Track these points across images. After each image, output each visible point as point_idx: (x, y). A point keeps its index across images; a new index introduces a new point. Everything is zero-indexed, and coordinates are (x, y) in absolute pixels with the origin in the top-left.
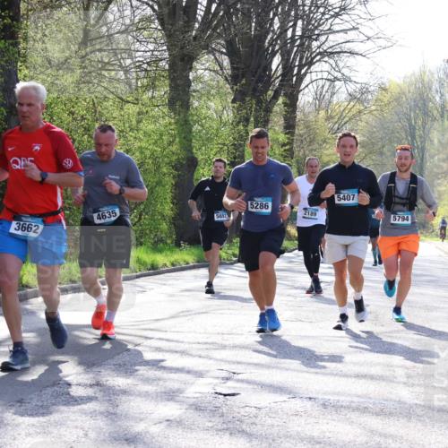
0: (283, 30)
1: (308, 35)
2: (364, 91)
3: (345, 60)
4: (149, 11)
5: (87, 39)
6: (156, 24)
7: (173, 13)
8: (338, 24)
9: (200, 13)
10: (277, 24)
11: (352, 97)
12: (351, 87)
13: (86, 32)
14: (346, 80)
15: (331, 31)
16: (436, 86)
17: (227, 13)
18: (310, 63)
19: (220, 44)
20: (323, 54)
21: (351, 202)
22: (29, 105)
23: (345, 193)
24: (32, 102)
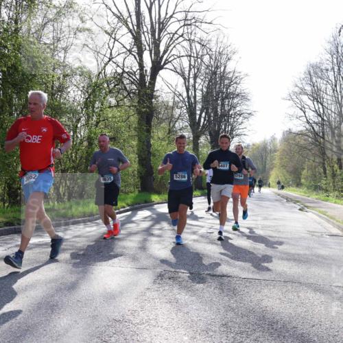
0: (225, 128)
1: (232, 130)
2: (248, 146)
3: (243, 137)
4: (187, 124)
5: (170, 132)
6: (189, 127)
7: (194, 125)
8: (241, 127)
9: (202, 124)
10: (223, 127)
13: (169, 130)
14: (243, 142)
15: (238, 129)
16: (269, 144)
17: (209, 124)
18: (233, 138)
19: (207, 133)
20: (236, 135)
21: (225, 168)
22: (35, 104)
23: (222, 163)
24: (37, 102)
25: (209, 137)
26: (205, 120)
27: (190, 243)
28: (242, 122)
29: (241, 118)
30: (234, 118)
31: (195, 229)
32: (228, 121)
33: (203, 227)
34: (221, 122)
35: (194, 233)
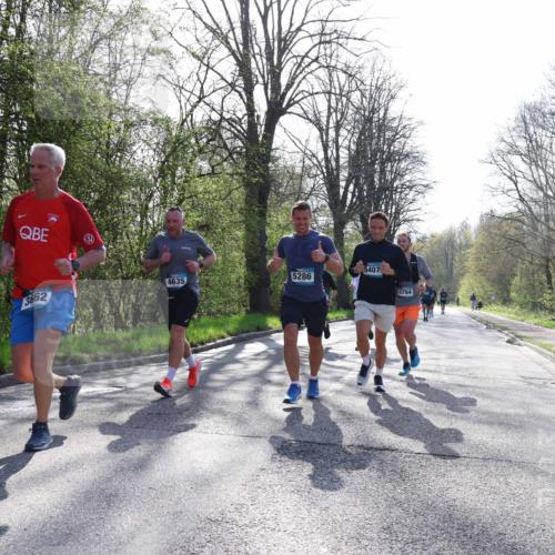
0: (386, 209)
1: (398, 212)
2: (424, 238)
3: (415, 223)
4: (324, 202)
6: (328, 208)
8: (412, 207)
9: (348, 203)
10: (383, 207)
11: (418, 240)
12: (419, 236)
14: (416, 232)
15: (408, 210)
16: (457, 235)
17: (361, 203)
18: (399, 225)
19: (357, 217)
20: (405, 221)
21: (376, 274)
22: (40, 167)
23: (370, 265)
24: (43, 163)
25: (360, 224)
26: (353, 196)
27: (330, 395)
28: (414, 200)
29: (412, 192)
30: (401, 193)
31: (338, 372)
32: (391, 198)
33: (350, 370)
34: (379, 199)
35: (337, 379)
